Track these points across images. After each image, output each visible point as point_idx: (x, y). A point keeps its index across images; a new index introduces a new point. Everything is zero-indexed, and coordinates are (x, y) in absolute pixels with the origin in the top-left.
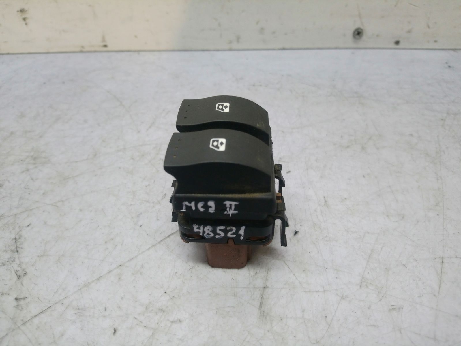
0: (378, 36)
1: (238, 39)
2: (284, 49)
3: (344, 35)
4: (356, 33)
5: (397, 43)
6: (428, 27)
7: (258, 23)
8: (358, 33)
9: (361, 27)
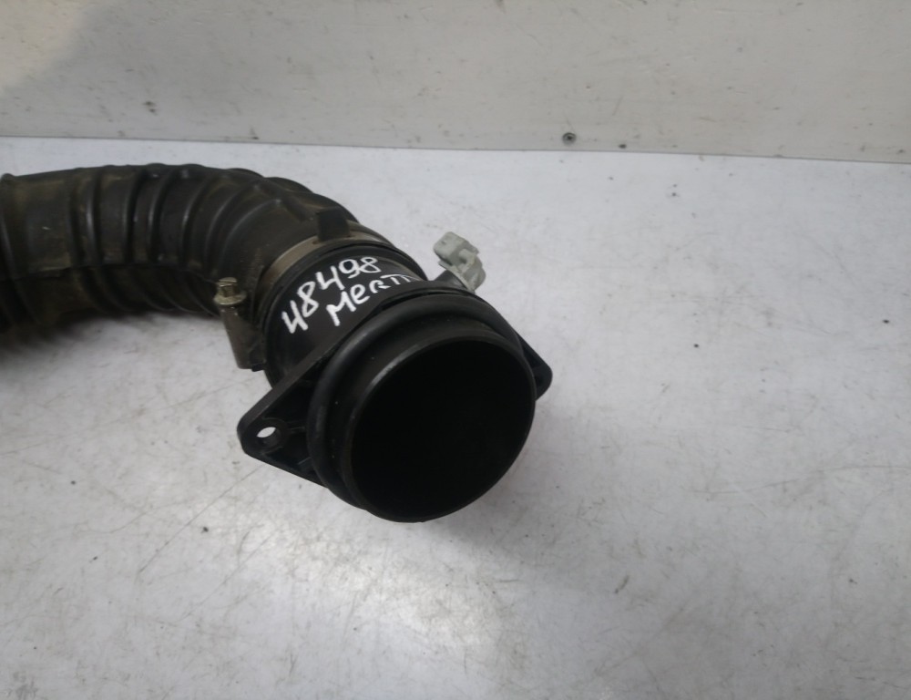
0: (595, 140)
1: (418, 139)
2: (476, 149)
3: (552, 138)
4: (567, 137)
5: (623, 146)
6: (661, 133)
7: (440, 126)
8: (569, 138)
9: (573, 132)
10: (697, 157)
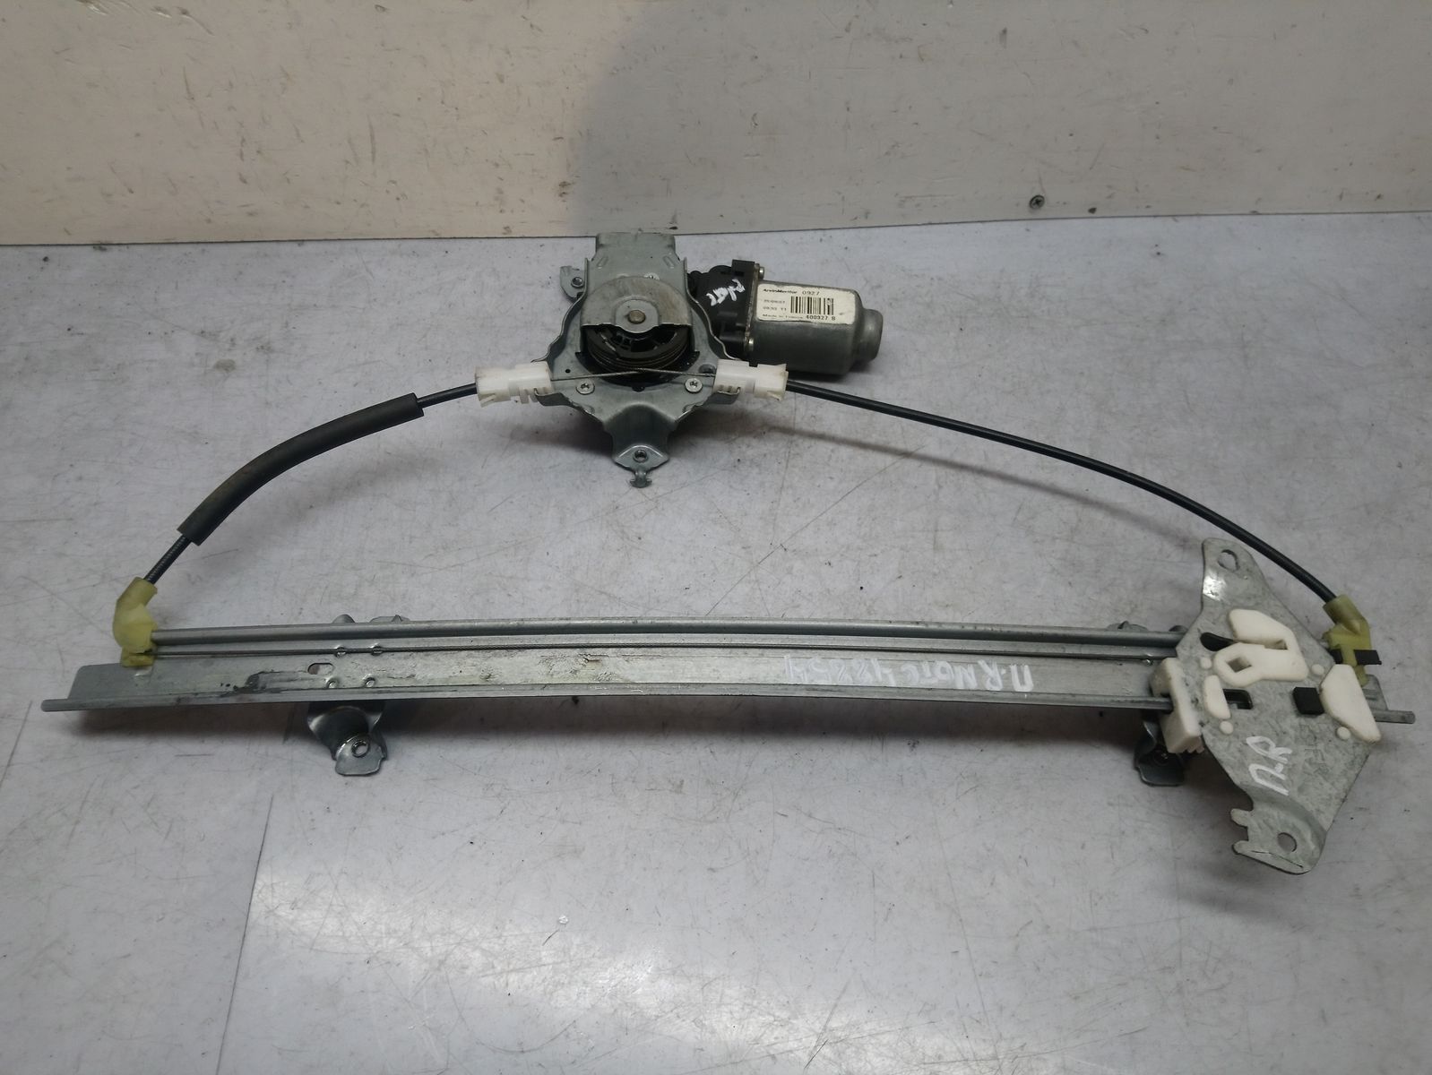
0: (1065, 203)
1: (867, 215)
3: (1017, 205)
4: (1034, 201)
5: (1093, 210)
6: (1137, 190)
8: (1037, 202)
9: (1041, 194)
10: (1170, 219)
